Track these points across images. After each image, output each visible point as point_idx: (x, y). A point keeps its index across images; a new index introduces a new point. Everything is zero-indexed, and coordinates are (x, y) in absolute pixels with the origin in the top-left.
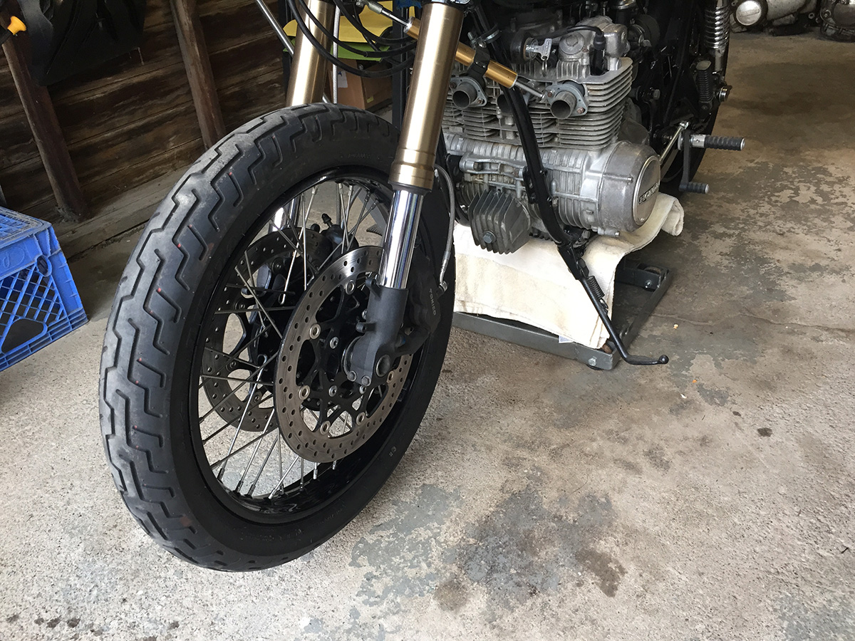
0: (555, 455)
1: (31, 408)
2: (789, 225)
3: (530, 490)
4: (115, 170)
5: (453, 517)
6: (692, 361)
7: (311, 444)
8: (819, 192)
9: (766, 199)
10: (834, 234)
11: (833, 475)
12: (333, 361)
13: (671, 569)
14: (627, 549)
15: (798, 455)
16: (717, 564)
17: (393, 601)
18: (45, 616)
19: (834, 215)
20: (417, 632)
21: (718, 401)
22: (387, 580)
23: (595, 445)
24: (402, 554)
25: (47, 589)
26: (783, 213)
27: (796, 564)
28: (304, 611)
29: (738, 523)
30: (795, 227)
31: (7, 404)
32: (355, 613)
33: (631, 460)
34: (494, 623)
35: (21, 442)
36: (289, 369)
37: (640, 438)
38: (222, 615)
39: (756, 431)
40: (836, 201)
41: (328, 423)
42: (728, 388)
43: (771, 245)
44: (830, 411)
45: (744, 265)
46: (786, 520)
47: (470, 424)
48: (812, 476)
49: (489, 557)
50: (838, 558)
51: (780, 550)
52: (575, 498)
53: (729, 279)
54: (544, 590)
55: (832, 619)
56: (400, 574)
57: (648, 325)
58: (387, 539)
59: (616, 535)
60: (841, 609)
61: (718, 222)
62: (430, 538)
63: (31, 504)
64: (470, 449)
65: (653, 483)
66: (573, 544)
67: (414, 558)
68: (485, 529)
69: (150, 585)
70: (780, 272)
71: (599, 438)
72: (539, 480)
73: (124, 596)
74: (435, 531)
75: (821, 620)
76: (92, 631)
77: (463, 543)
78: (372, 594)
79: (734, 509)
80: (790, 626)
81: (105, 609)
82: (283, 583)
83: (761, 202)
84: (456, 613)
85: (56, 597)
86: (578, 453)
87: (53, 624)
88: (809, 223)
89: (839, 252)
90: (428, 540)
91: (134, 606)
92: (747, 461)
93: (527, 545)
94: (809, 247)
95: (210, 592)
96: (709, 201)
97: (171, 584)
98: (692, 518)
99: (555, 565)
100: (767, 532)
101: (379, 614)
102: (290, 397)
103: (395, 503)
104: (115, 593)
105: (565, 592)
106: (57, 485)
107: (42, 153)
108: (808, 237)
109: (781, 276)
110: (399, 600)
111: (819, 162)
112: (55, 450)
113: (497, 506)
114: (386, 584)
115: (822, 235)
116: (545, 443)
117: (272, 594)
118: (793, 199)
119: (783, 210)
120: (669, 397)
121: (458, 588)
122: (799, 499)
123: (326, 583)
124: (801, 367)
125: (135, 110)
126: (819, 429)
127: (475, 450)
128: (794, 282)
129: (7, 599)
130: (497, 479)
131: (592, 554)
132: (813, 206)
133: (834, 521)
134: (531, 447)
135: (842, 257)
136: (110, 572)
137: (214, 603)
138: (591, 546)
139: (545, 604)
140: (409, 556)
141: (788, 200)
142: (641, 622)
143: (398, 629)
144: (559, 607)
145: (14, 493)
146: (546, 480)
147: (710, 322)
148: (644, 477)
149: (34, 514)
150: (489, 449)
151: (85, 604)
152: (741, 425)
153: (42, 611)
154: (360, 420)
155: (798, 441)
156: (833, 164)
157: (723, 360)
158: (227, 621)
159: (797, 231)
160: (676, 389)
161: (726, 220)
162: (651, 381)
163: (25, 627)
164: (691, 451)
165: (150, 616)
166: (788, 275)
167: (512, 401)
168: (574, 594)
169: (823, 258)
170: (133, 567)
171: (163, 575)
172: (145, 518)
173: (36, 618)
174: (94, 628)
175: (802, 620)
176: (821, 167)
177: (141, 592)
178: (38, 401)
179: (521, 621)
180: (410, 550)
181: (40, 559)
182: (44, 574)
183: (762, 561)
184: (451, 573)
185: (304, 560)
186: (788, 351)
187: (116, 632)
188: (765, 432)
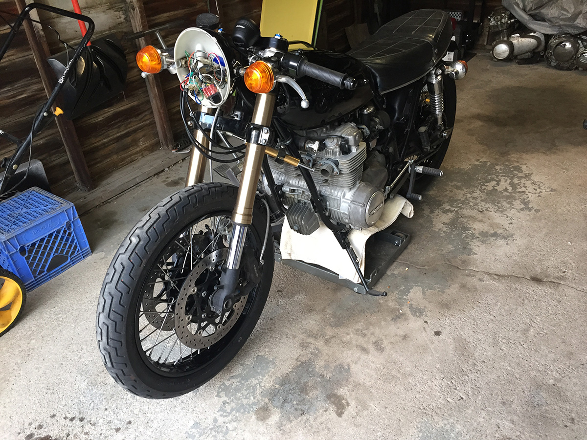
0: (327, 342)
1: (61, 304)
2: (487, 206)
3: (311, 360)
4: (109, 160)
5: (270, 374)
6: (410, 291)
7: (193, 341)
8: (512, 184)
9: (479, 188)
10: (512, 213)
11: (467, 359)
12: (204, 302)
13: (372, 405)
14: (353, 393)
15: (451, 347)
16: (395, 403)
17: (234, 415)
18: (68, 415)
19: (515, 200)
20: (244, 431)
21: (418, 315)
22: (233, 405)
23: (348, 337)
24: (242, 392)
25: (69, 402)
26: (486, 197)
27: (434, 404)
28: (192, 418)
29: (411, 382)
30: (491, 207)
31: (49, 302)
32: (215, 420)
33: (365, 346)
34: (281, 428)
35: (56, 324)
36: (181, 308)
37: (373, 334)
38: (152, 419)
39: (433, 333)
40: (520, 190)
41: (202, 330)
42: (425, 307)
43: (474, 219)
44: (476, 323)
45: (454, 231)
46: (436, 382)
47: (287, 322)
48: (455, 359)
49: (285, 395)
50: (456, 403)
51: (428, 397)
52: (332, 366)
53: (444, 240)
54: (308, 413)
55: (444, 433)
56: (240, 402)
57: (393, 267)
58: (236, 384)
59: (349, 386)
60: (450, 429)
61: (447, 202)
62: (257, 384)
63: (61, 358)
64: (284, 337)
65: (375, 359)
66: (327, 390)
67: (247, 394)
68: (284, 381)
69: (118, 402)
70: (473, 237)
71: (351, 333)
72: (316, 355)
73: (106, 407)
74: (260, 380)
75: (439, 434)
76: (91, 424)
77: (273, 387)
78: (225, 411)
79: (411, 375)
80: (422, 436)
81: (97, 413)
82: (183, 404)
83: (476, 189)
84: (264, 422)
85: (74, 406)
86: (339, 341)
87: (72, 419)
88: (500, 205)
89: (511, 225)
90: (255, 385)
91: (111, 412)
92: (425, 349)
93: (304, 390)
94: (494, 221)
95: (147, 407)
96: (446, 187)
97: (129, 402)
98: (388, 378)
99: (316, 400)
100: (424, 387)
101: (227, 421)
102: (182, 320)
103: (242, 365)
104: (101, 405)
105: (318, 414)
106: (74, 347)
107: (68, 153)
108: (496, 214)
109: (473, 239)
110: (237, 415)
111: (518, 162)
112: (73, 328)
113: (293, 369)
114: (232, 407)
115: (504, 213)
116: (323, 335)
117: (176, 409)
118: (495, 188)
119: (487, 195)
120: (393, 311)
121: (267, 410)
122: (445, 371)
123: (203, 405)
124: (468, 296)
125: (121, 126)
126: (467, 333)
127: (287, 337)
128: (479, 244)
129: (50, 407)
130: (295, 353)
131: (335, 395)
132: (505, 193)
133: (460, 384)
134: (315, 337)
135: (511, 228)
136: (100, 395)
137: (149, 412)
138: (336, 391)
139: (307, 420)
140: (245, 393)
141: (492, 188)
142: (351, 431)
143: (235, 429)
144: (314, 421)
145: (53, 351)
146: (320, 355)
147: (426, 267)
148: (370, 356)
149: (63, 363)
150: (294, 337)
151: (88, 410)
152: (426, 329)
153: (67, 413)
154: (219, 327)
155: (454, 339)
156: (526, 164)
157: (427, 290)
158: (154, 422)
159: (491, 210)
160: (398, 307)
161: (452, 201)
162: (386, 301)
163: (59, 421)
164: (397, 342)
165: (118, 418)
166: (477, 239)
167: (310, 310)
168: (322, 415)
169: (500, 228)
170: (111, 393)
171: (125, 397)
172: (115, 375)
173: (64, 416)
174: (91, 422)
175: (429, 433)
176: (518, 166)
177: (114, 406)
178: (66, 301)
179: (294, 428)
180: (246, 390)
181: (66, 387)
182: (68, 395)
183: (418, 402)
184: (265, 402)
185: (194, 393)
186: (463, 286)
187: (102, 424)
188: (438, 333)
